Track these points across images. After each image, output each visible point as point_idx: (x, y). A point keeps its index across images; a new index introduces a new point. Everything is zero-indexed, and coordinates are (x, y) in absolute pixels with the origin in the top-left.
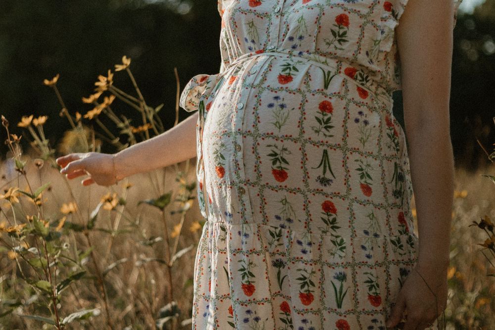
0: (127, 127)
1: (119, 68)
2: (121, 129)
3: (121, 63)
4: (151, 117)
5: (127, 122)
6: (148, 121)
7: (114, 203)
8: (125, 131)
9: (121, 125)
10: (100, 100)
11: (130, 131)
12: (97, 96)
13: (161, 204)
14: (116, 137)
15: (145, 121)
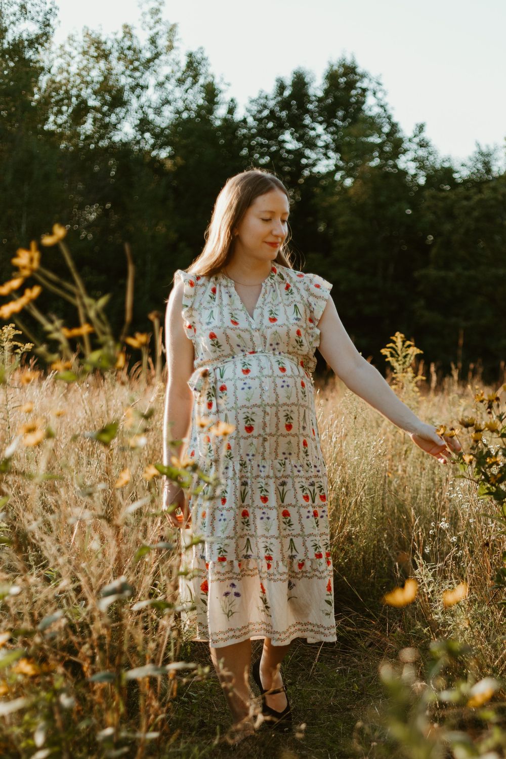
0: (57, 330)
1: (48, 241)
2: (49, 333)
3: (51, 233)
4: (92, 314)
5: (58, 323)
6: (89, 321)
7: (39, 435)
8: (55, 335)
9: (49, 327)
10: (20, 292)
11: (61, 334)
12: (15, 283)
13: (105, 438)
14: (41, 344)
15: (82, 319)
